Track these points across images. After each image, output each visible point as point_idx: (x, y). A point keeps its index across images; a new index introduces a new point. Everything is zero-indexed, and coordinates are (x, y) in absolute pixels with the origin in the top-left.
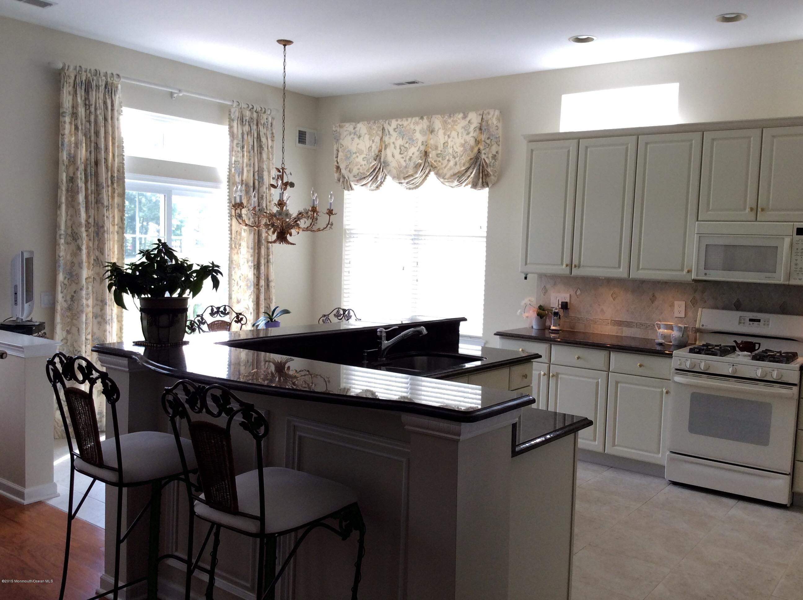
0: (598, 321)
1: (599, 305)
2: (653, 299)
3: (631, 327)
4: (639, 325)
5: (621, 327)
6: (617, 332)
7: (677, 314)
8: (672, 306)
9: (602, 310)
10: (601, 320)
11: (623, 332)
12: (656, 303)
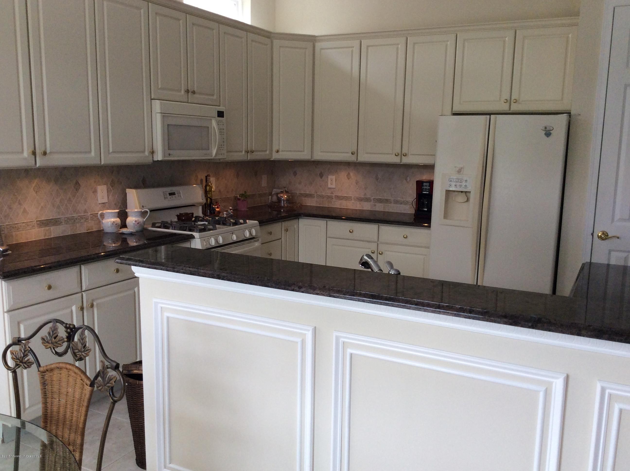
0: (21, 226)
1: (20, 204)
2: (77, 185)
3: (59, 224)
4: (69, 220)
5: (47, 228)
6: (45, 235)
7: (100, 201)
8: (95, 192)
9: (25, 211)
10: (24, 224)
11: (51, 232)
12: (81, 191)
